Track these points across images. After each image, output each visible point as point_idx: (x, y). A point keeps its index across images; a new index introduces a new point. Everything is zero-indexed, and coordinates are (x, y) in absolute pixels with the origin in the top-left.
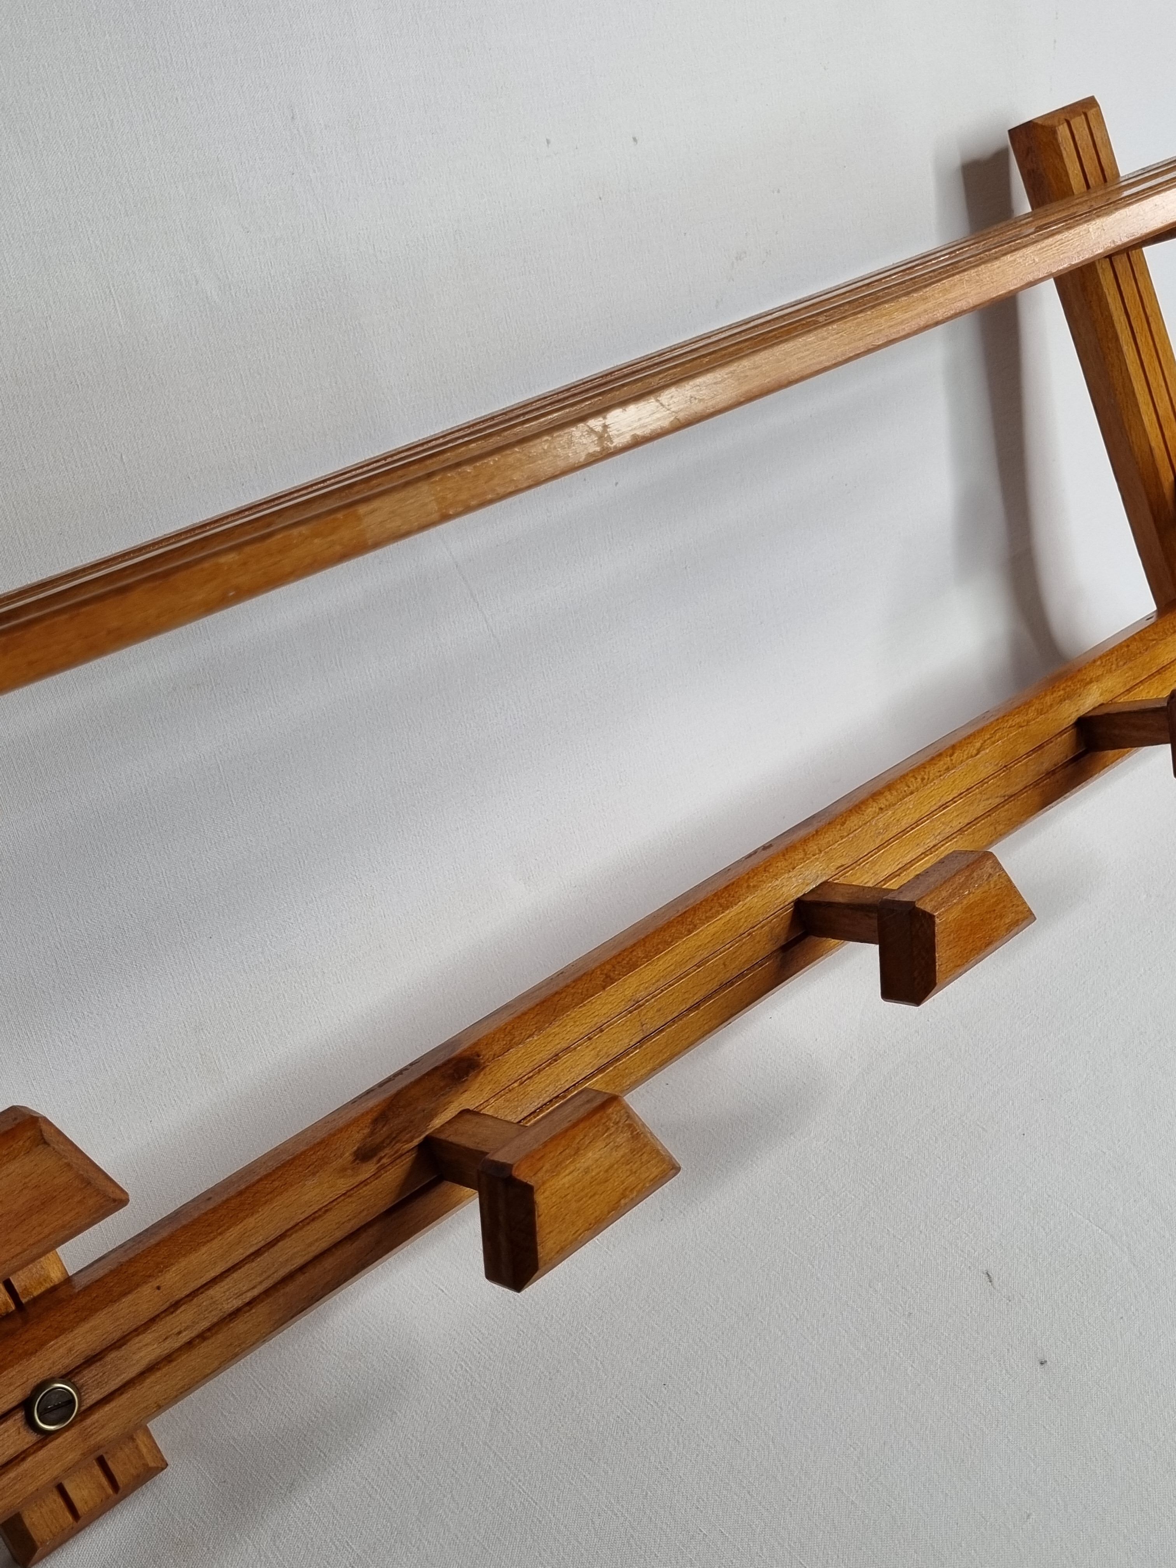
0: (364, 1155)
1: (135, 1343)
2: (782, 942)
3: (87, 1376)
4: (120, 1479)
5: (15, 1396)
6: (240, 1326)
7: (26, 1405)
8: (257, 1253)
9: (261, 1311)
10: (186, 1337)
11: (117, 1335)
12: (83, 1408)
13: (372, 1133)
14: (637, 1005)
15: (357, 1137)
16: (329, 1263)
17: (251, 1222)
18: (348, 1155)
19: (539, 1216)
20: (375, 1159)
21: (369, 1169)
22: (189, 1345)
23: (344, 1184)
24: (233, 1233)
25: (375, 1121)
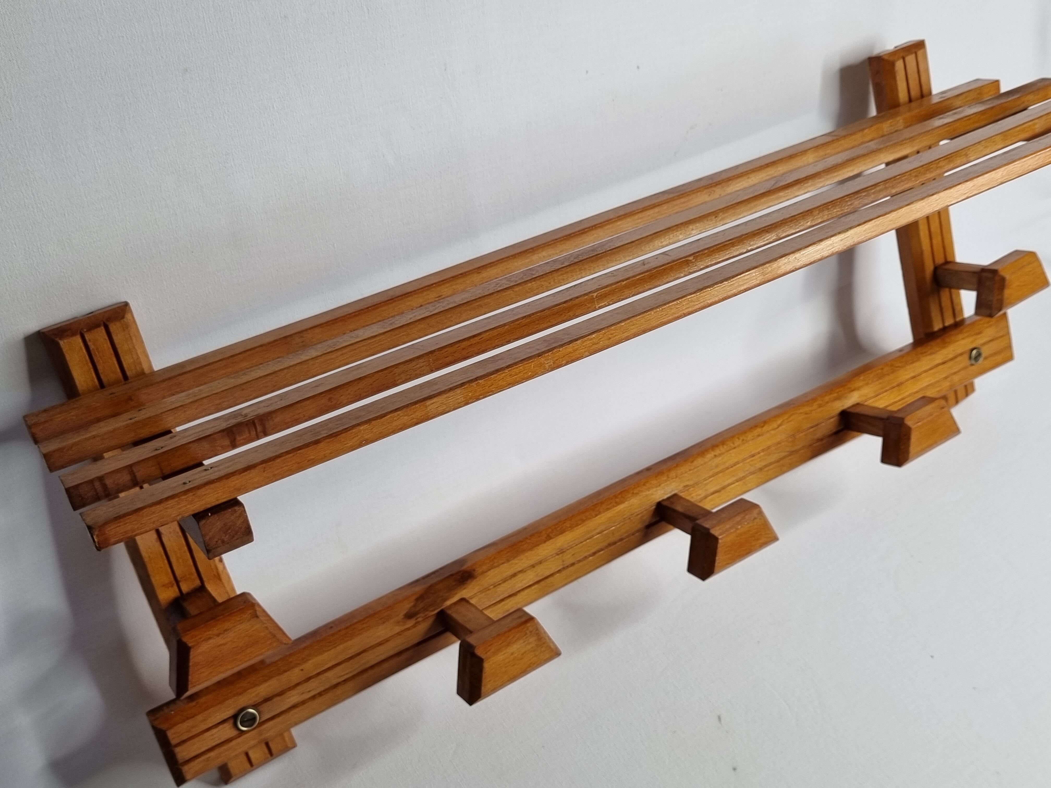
0: (409, 616)
1: (288, 694)
2: (647, 523)
3: (264, 707)
4: (274, 750)
5: (230, 712)
6: (338, 691)
7: (235, 717)
8: (351, 658)
9: (350, 685)
10: (312, 694)
11: (279, 690)
12: (261, 721)
13: (414, 606)
14: (561, 552)
15: (407, 606)
16: (386, 666)
17: (349, 643)
18: (401, 616)
19: (485, 673)
20: (415, 618)
21: (411, 623)
22: (313, 698)
23: (397, 629)
24: (341, 647)
25: (417, 600)
